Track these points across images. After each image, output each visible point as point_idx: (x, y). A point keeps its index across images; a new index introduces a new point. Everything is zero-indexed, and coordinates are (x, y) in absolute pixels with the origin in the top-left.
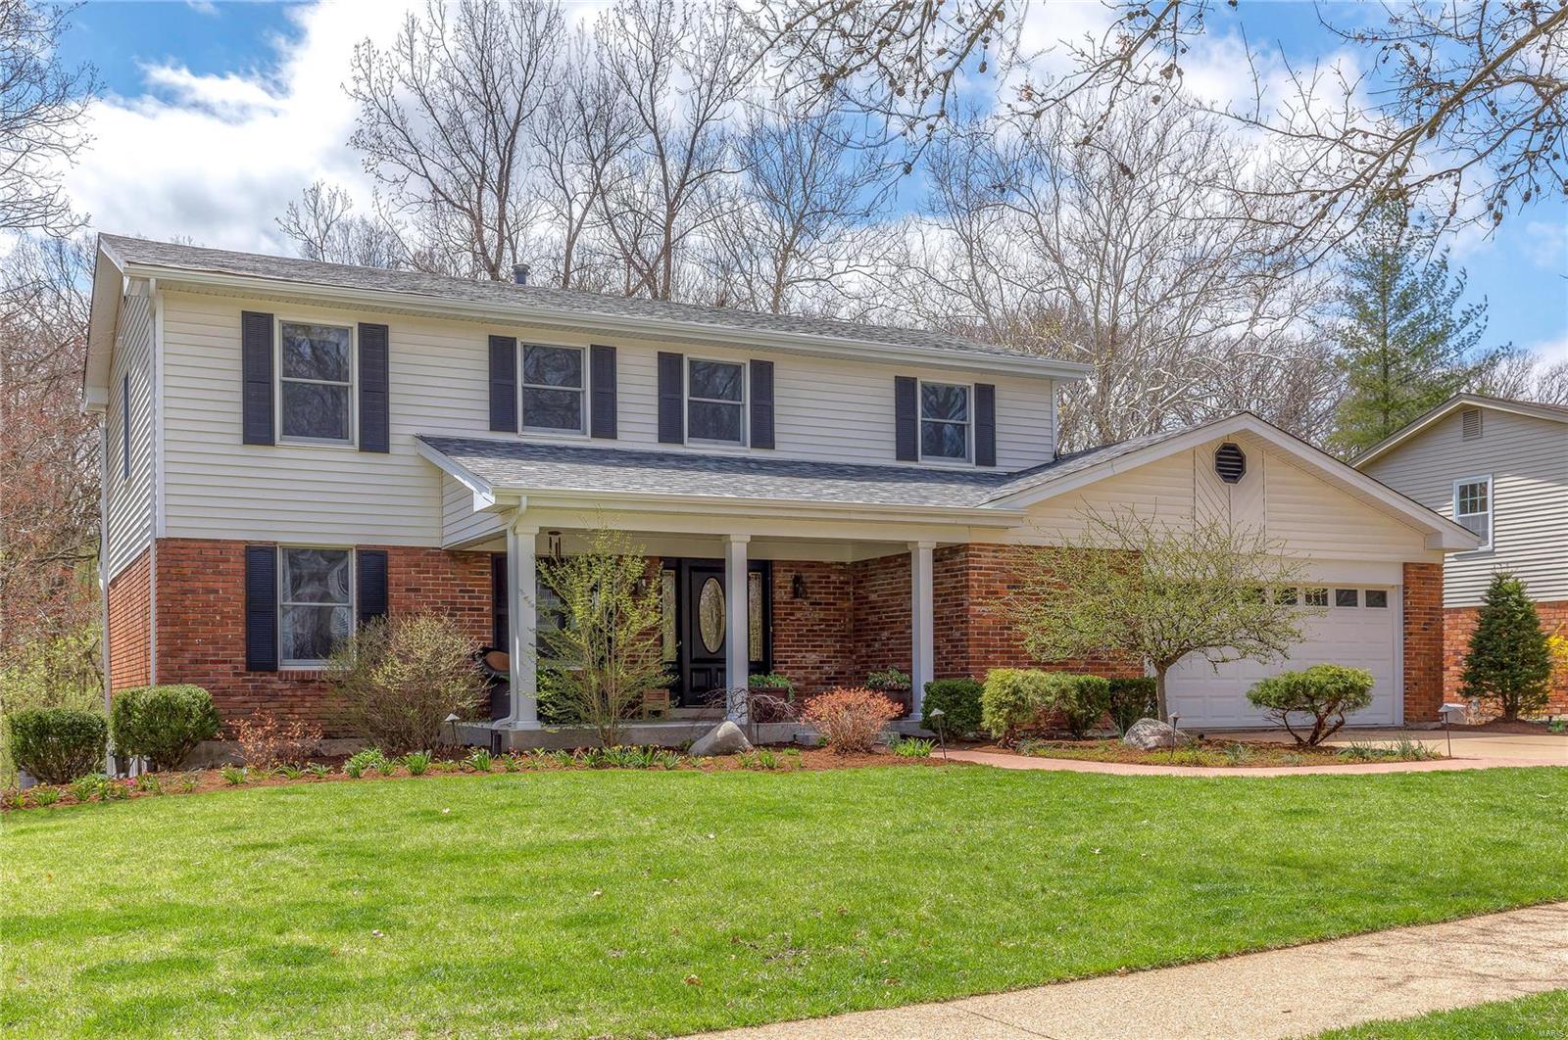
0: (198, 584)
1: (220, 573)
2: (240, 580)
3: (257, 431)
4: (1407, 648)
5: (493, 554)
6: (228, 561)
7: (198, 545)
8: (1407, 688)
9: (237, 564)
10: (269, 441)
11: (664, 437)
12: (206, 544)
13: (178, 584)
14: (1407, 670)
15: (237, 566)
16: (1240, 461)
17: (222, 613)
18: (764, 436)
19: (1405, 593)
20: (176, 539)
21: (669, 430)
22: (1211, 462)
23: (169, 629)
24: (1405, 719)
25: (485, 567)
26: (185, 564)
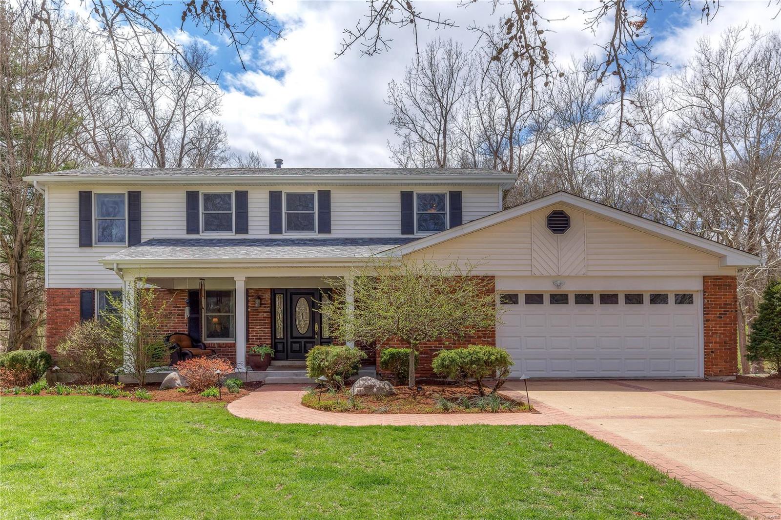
0: (62, 307)
1: (70, 302)
2: (78, 305)
3: (85, 241)
4: (707, 330)
5: (189, 290)
6: (73, 297)
7: (61, 291)
8: (706, 354)
9: (77, 298)
10: (90, 245)
11: (272, 231)
12: (65, 290)
13: (53, 307)
14: (706, 343)
15: (77, 299)
16: (567, 220)
17: (71, 319)
18: (325, 226)
19: (704, 295)
20: (53, 289)
21: (275, 227)
22: (544, 222)
23: (50, 326)
24: (705, 374)
25: (185, 296)
26: (56, 299)
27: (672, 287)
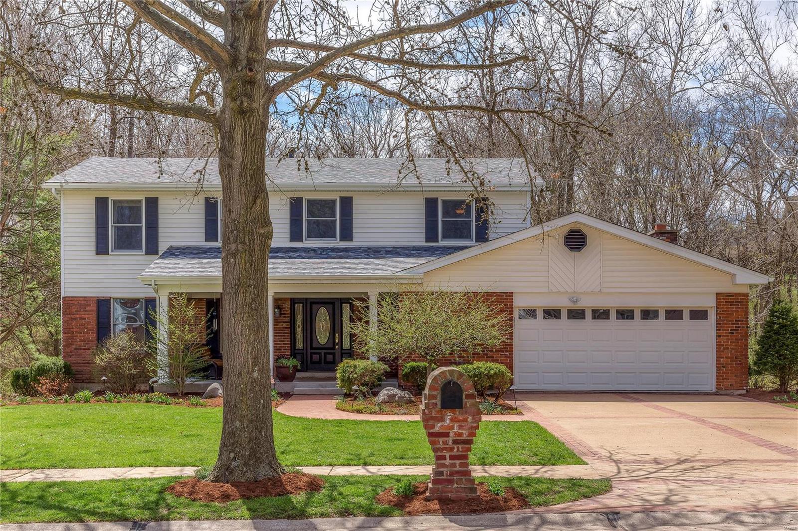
0: (78, 316)
1: (86, 311)
2: (95, 314)
3: (102, 249)
4: (719, 345)
5: (207, 299)
6: (90, 306)
7: (77, 299)
8: (718, 368)
9: (94, 307)
10: (107, 253)
11: (292, 239)
12: (81, 299)
13: (69, 316)
14: (719, 358)
15: (93, 308)
16: (584, 238)
17: (87, 328)
18: (347, 235)
19: (717, 311)
20: (69, 297)
21: (295, 235)
22: (562, 240)
23: (66, 335)
24: (716, 388)
25: (203, 305)
26: (72, 307)
27: (686, 303)
